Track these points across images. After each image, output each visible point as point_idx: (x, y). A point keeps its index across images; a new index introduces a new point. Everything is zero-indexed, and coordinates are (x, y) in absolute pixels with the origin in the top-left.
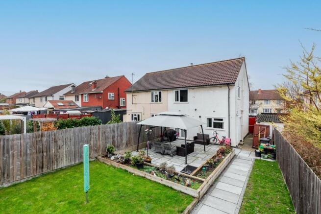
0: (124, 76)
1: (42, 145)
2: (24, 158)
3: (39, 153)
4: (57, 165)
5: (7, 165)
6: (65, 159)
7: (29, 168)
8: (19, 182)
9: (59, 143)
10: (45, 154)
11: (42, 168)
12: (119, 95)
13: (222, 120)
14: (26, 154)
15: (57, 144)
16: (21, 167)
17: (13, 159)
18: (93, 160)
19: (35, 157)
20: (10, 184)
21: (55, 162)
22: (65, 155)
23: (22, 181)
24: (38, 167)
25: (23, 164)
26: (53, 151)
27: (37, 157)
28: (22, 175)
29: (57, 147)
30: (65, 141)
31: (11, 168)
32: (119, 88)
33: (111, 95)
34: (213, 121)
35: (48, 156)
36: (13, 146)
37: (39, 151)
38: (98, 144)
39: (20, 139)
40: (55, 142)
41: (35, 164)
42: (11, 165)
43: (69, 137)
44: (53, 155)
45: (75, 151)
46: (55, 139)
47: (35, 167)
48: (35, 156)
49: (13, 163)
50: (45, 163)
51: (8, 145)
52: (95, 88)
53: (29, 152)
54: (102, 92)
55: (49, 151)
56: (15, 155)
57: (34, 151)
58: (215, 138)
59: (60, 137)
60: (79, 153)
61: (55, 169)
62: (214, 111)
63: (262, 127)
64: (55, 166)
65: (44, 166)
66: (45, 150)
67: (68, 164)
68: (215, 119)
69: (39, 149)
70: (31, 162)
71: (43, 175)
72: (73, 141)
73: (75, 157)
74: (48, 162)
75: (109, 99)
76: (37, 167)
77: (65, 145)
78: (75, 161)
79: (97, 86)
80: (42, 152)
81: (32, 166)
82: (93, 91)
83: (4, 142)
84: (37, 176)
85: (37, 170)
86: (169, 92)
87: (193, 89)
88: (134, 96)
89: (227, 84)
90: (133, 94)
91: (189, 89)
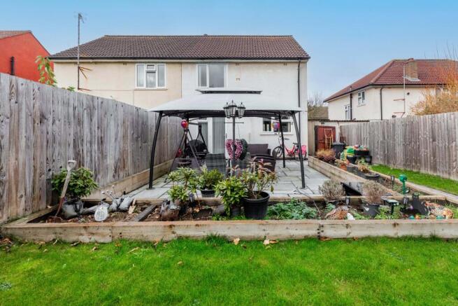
58: (280, 148)
63: (328, 129)
86: (184, 66)
87: (237, 63)
88: (86, 72)
89: (298, 58)
90: (81, 66)
91: (229, 63)
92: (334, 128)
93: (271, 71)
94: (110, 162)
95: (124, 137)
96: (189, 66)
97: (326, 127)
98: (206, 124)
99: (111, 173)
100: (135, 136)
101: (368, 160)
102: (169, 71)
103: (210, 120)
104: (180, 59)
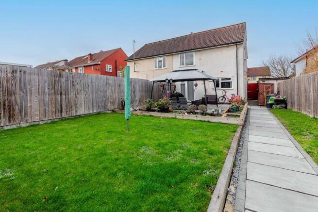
0: (121, 49)
1: (61, 86)
2: (42, 97)
3: (58, 95)
4: (76, 111)
5: (25, 102)
6: (83, 106)
7: (47, 108)
8: (37, 123)
9: (78, 87)
10: (64, 97)
11: (61, 111)
12: (116, 67)
13: (230, 79)
14: (44, 92)
15: (75, 89)
16: (39, 107)
17: (31, 96)
18: (110, 112)
19: (54, 99)
20: (28, 124)
21: (74, 107)
22: (83, 102)
23: (41, 123)
24: (57, 111)
25: (42, 104)
26: (72, 95)
27: (56, 98)
28: (41, 116)
29: (76, 91)
30: (83, 87)
31: (29, 105)
32: (116, 61)
33: (109, 67)
34: (221, 81)
35: (67, 100)
36: (30, 81)
37: (57, 92)
38: (114, 97)
39: (38, 75)
40: (73, 85)
41: (54, 106)
42: (29, 102)
43: (87, 83)
44: (72, 100)
45: (93, 100)
46: (73, 82)
47: (54, 110)
48: (54, 97)
49: (30, 100)
50: (64, 107)
51: (25, 79)
52: (90, 60)
53: (47, 90)
54: (99, 63)
55: (68, 94)
56: (33, 91)
57: (53, 91)
58: (224, 97)
59: (79, 81)
60: (96, 103)
61: (74, 115)
62: (222, 72)
63: (267, 85)
64: (74, 112)
65: (63, 110)
66: (63, 92)
67: (87, 112)
68: (222, 79)
69: (58, 90)
70: (50, 103)
71: (62, 119)
72: (90, 88)
73: (93, 105)
74: (67, 106)
75: (107, 71)
76: (55, 109)
77: (83, 90)
78: (93, 110)
79: (93, 59)
80: (61, 94)
81: (50, 107)
82: (89, 63)
83: (21, 75)
84: (56, 120)
85: (55, 113)
86: (174, 56)
87: (199, 51)
88: (137, 64)
89: (235, 43)
90: (136, 62)
91: (195, 51)
92: (273, 85)
93: (219, 52)
94: (137, 99)
95: (142, 91)
96: (176, 56)
97: (266, 84)
98: (184, 84)
99: (138, 102)
100: (146, 90)
101: (283, 105)
102: (168, 59)
103: (186, 83)
104: (171, 53)
